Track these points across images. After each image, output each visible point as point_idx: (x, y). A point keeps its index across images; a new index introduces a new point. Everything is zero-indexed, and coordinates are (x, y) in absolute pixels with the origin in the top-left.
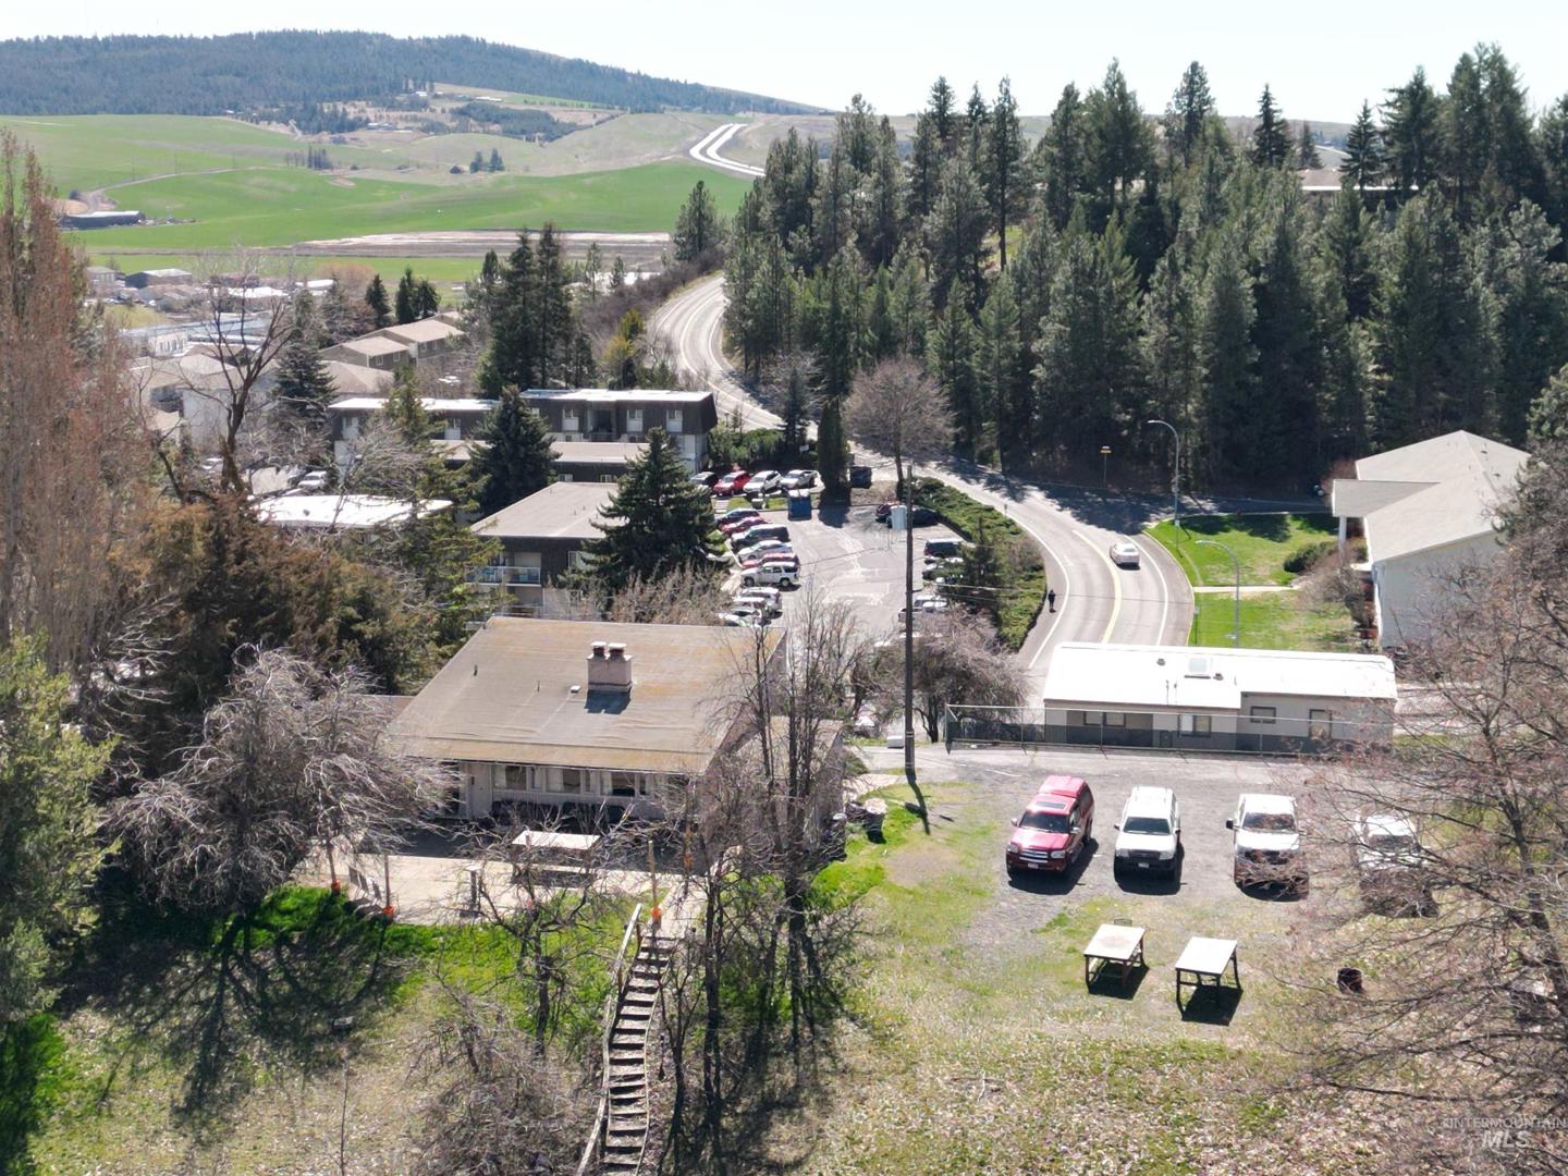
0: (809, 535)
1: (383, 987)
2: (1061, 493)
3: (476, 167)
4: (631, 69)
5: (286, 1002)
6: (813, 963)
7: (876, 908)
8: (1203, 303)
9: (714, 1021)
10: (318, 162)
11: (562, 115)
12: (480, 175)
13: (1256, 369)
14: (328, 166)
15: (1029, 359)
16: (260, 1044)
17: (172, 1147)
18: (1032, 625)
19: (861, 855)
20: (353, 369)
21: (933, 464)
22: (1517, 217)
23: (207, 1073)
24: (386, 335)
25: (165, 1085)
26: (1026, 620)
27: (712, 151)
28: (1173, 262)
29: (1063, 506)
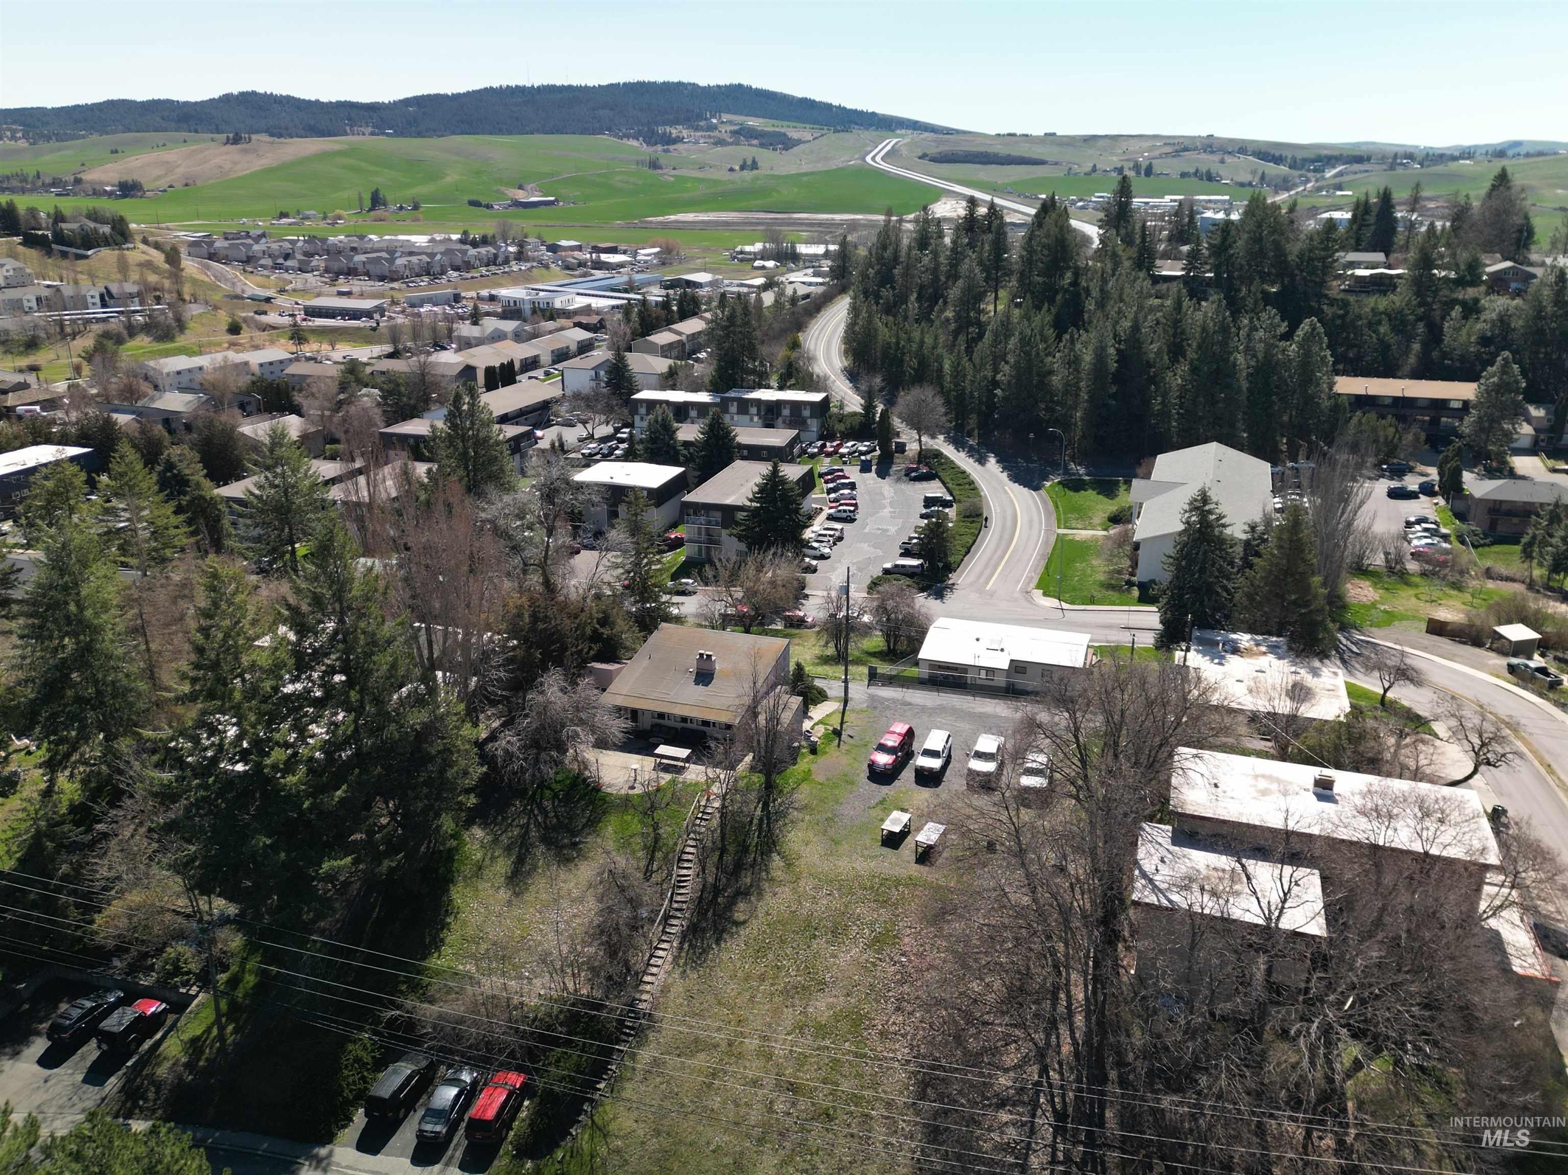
0: (867, 483)
1: (593, 824)
2: (1006, 462)
3: (743, 168)
4: (835, 102)
5: (554, 828)
6: (768, 824)
7: (803, 795)
8: (1088, 358)
9: (723, 851)
10: (654, 165)
11: (794, 134)
12: (745, 173)
13: (1113, 396)
14: (660, 168)
15: (995, 384)
16: (542, 848)
17: (504, 894)
18: (968, 552)
19: (805, 762)
20: (650, 358)
21: (941, 437)
22: (1264, 316)
23: (520, 860)
24: (671, 330)
25: (503, 866)
26: (964, 550)
27: (878, 159)
28: (1072, 337)
29: (1004, 469)
